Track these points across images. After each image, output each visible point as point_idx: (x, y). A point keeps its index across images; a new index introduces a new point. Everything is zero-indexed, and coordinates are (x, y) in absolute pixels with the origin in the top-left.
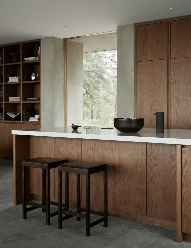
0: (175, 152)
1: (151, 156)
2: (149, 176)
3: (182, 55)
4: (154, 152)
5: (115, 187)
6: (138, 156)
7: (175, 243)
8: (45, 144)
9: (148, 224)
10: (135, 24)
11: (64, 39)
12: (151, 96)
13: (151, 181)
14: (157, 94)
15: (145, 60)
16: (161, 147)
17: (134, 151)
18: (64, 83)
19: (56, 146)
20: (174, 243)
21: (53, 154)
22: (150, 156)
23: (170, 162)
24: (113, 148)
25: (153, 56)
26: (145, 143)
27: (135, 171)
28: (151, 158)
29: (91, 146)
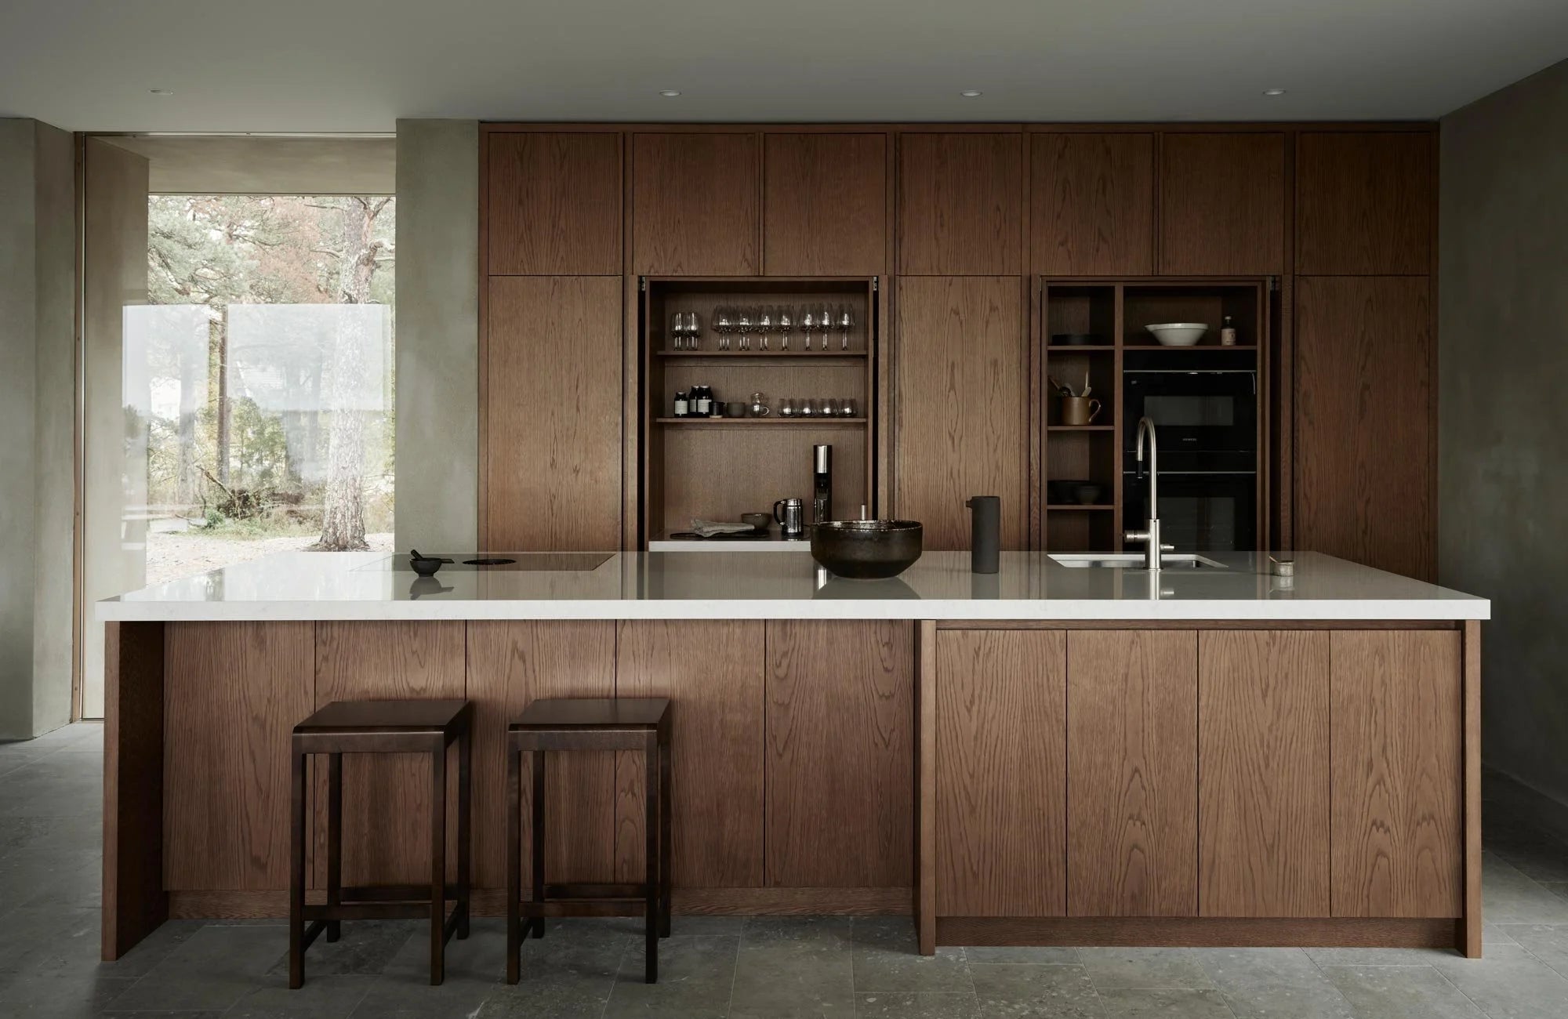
0: (873, 642)
1: (785, 663)
2: (775, 738)
3: (680, 265)
4: (793, 649)
5: (630, 796)
6: (730, 668)
7: (920, 960)
8: (261, 651)
9: (762, 915)
10: (481, 122)
11: (75, 133)
12: (553, 414)
13: (780, 756)
14: (578, 410)
15: (525, 272)
16: (821, 629)
17: (715, 649)
18: (77, 339)
19: (326, 659)
20: (918, 961)
21: (306, 693)
22: (779, 666)
23: (856, 677)
24: (622, 647)
25: (562, 258)
26: (759, 620)
27: (716, 724)
28: (781, 672)
29: (515, 643)
